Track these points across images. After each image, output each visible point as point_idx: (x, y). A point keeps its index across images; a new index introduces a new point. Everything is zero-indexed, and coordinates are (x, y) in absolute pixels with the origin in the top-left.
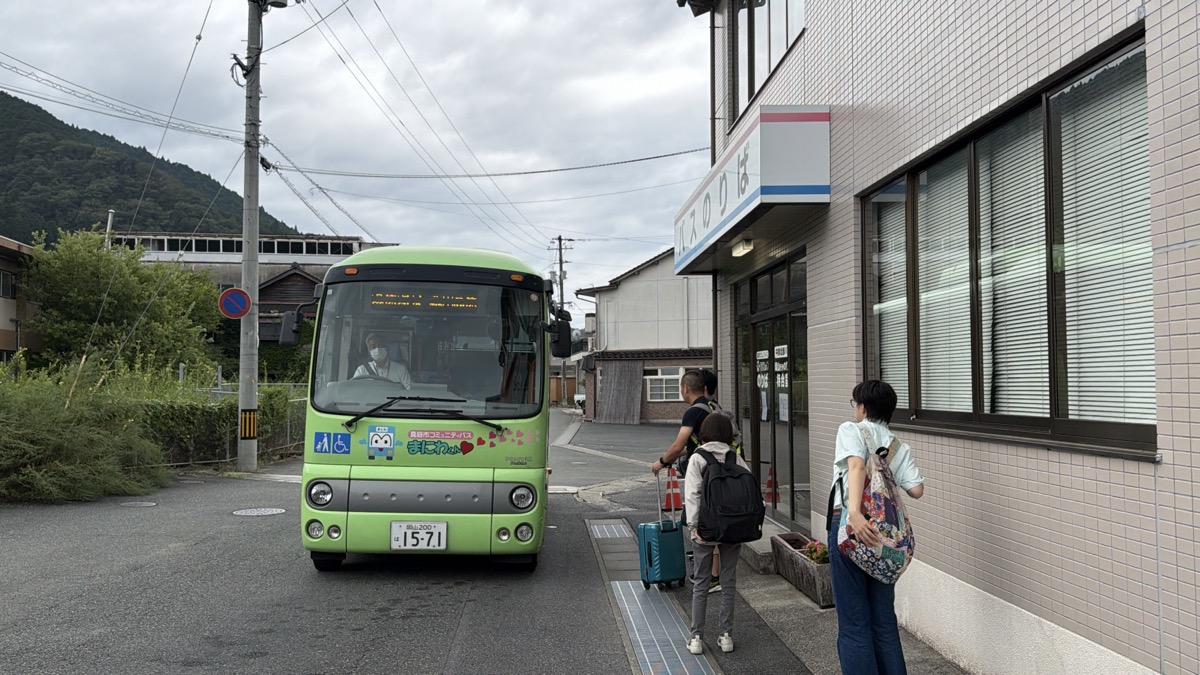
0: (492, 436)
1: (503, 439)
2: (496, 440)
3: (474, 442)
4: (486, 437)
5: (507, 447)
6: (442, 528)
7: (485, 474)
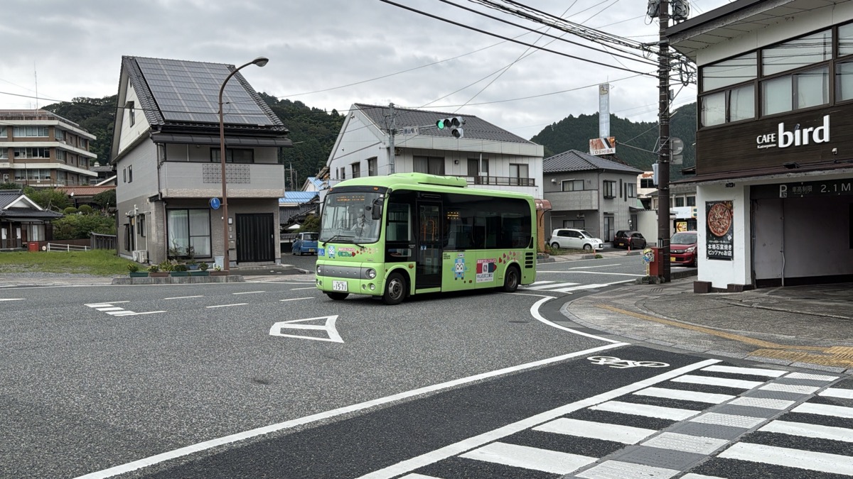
0: (361, 250)
1: (364, 251)
2: (362, 252)
3: (355, 252)
4: (359, 251)
5: (365, 254)
6: (345, 283)
7: (358, 264)
